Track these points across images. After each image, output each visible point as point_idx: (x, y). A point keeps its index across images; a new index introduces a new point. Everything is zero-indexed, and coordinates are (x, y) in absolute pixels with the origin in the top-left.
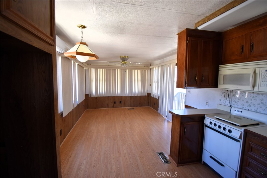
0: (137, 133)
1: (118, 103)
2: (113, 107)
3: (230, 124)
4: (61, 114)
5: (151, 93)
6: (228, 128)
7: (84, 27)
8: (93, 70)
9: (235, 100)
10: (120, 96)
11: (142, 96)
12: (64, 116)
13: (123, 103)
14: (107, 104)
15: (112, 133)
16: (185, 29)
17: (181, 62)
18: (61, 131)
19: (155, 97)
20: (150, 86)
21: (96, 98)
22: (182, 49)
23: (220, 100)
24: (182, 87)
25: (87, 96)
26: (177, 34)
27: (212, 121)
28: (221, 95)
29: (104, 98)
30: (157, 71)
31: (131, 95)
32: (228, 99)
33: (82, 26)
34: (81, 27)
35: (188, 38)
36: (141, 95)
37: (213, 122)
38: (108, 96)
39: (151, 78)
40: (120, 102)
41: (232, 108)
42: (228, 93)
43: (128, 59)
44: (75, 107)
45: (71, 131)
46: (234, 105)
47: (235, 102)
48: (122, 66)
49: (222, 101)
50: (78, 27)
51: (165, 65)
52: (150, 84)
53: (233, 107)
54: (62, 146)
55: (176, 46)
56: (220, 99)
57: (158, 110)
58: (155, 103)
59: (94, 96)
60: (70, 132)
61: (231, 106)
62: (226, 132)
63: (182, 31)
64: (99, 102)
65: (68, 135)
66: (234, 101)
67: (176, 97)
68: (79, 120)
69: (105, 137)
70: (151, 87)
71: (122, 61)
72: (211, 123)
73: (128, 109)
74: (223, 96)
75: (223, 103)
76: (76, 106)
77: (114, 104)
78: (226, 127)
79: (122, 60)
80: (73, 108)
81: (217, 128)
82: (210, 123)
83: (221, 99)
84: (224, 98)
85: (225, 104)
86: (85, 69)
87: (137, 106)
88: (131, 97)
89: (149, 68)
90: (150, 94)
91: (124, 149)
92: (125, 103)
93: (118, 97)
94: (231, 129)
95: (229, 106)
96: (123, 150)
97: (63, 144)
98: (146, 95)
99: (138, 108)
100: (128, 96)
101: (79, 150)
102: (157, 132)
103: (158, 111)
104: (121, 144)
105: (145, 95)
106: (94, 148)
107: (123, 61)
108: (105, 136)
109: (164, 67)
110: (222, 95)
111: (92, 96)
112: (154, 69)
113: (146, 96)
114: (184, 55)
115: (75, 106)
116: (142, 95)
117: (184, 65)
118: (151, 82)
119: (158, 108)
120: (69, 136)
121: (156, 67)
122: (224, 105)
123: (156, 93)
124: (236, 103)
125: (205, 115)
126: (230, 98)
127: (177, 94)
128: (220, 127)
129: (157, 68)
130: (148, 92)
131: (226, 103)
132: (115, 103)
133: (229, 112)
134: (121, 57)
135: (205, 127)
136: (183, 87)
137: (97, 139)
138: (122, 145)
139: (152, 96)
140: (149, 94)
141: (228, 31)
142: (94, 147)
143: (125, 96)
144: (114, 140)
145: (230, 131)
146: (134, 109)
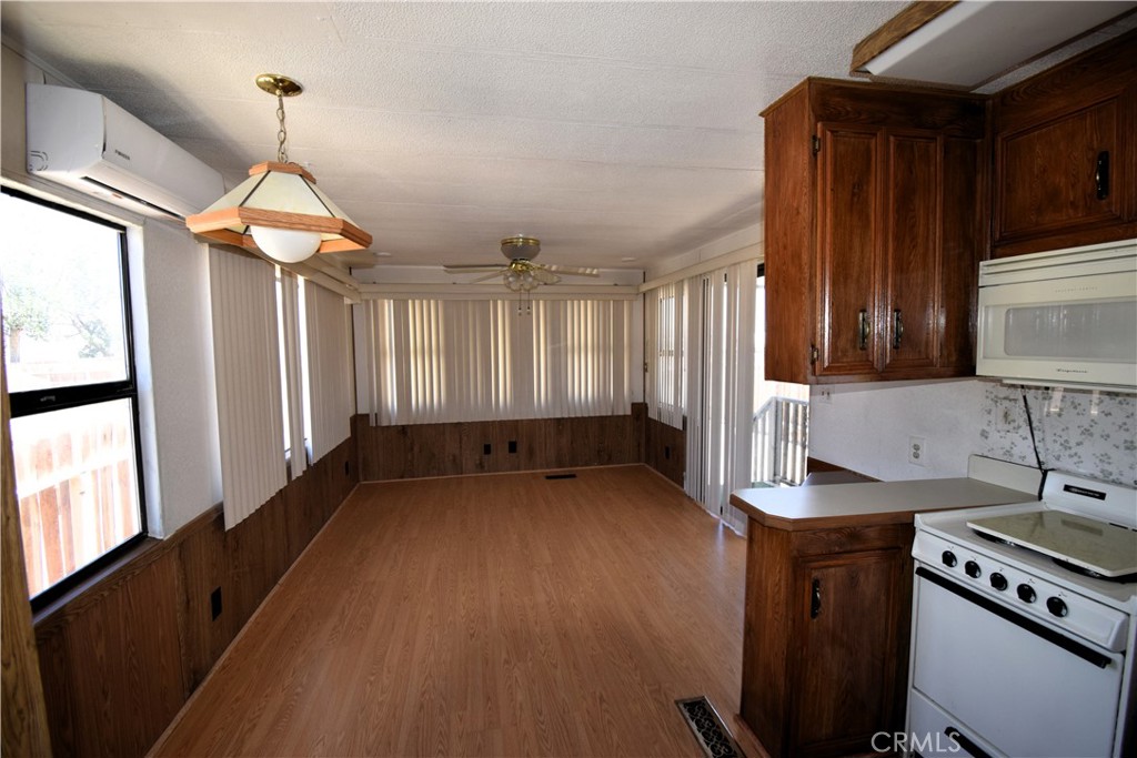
0: (583, 595)
1: (501, 451)
2: (481, 467)
3: (1053, 565)
4: (215, 516)
5: (647, 401)
6: (1044, 591)
7: (290, 88)
8: (388, 308)
9: (1062, 433)
10: (511, 418)
11: (606, 417)
12: (230, 524)
13: (523, 448)
14: (454, 456)
15: (464, 598)
16: (802, 84)
17: (785, 248)
18: (216, 598)
19: (665, 420)
20: (645, 370)
21: (403, 430)
22: (790, 185)
23: (984, 434)
24: (792, 378)
25: (358, 421)
26: (761, 115)
27: (956, 551)
28: (989, 412)
29: (439, 429)
30: (673, 301)
31: (559, 416)
32: (1025, 431)
33: (282, 81)
34: (277, 87)
35: (819, 125)
36: (604, 414)
37: (963, 556)
38: (456, 421)
39: (648, 337)
40: (513, 447)
41: (1049, 473)
42: (1025, 398)
43: (539, 250)
44: (294, 478)
45: (276, 588)
46: (1058, 458)
47: (1066, 446)
48: (510, 283)
49: (994, 436)
50: (263, 89)
51: (710, 272)
52: (645, 364)
53: (1052, 470)
54: (224, 667)
55: (756, 178)
56: (984, 431)
57: (683, 478)
58: (667, 449)
59: (393, 424)
60: (271, 594)
61: (1044, 467)
62: (1038, 611)
63: (786, 91)
64: (416, 449)
65: (259, 610)
66: (1055, 441)
67: (764, 420)
68: (319, 534)
69: (431, 617)
70: (648, 375)
71: (508, 262)
72: (949, 558)
73: (548, 478)
74: (1002, 414)
75: (1002, 452)
76: (301, 474)
77: (487, 456)
78: (1037, 585)
79: (509, 257)
80: (283, 483)
81: (982, 585)
82: (944, 562)
83: (987, 428)
84: (1007, 427)
85: (1011, 455)
86: (347, 301)
87: (586, 465)
88: (559, 422)
89: (638, 289)
90: (647, 408)
91: (517, 681)
92: (531, 452)
93: (502, 424)
94: (1062, 598)
95: (1034, 463)
96: (510, 686)
97: (230, 658)
98: (629, 412)
99: (592, 470)
100: (546, 420)
101: (299, 690)
102: (676, 590)
103: (682, 486)
104: (504, 655)
105: (621, 413)
106: (372, 678)
107: (515, 261)
108: (429, 613)
109: (705, 283)
110: (994, 409)
111: (385, 423)
112: (661, 295)
113: (625, 416)
114: (798, 213)
115: (298, 472)
116: (610, 414)
117: (800, 266)
118: (648, 355)
119: (684, 469)
120: (263, 614)
121: (668, 285)
122: (1005, 458)
123: (671, 402)
124: (1068, 452)
125: (917, 516)
126: (1034, 425)
127: (769, 404)
128: (999, 582)
129: (673, 291)
130: (635, 401)
131: (1016, 451)
132: (487, 449)
133: (1036, 494)
134: (505, 243)
135: (916, 577)
136: (801, 378)
137: (393, 629)
138: (507, 662)
139: (652, 414)
140: (640, 409)
141: (1017, 85)
142: (373, 674)
143: (532, 420)
144: (472, 636)
145: (1056, 606)
146: (573, 476)
